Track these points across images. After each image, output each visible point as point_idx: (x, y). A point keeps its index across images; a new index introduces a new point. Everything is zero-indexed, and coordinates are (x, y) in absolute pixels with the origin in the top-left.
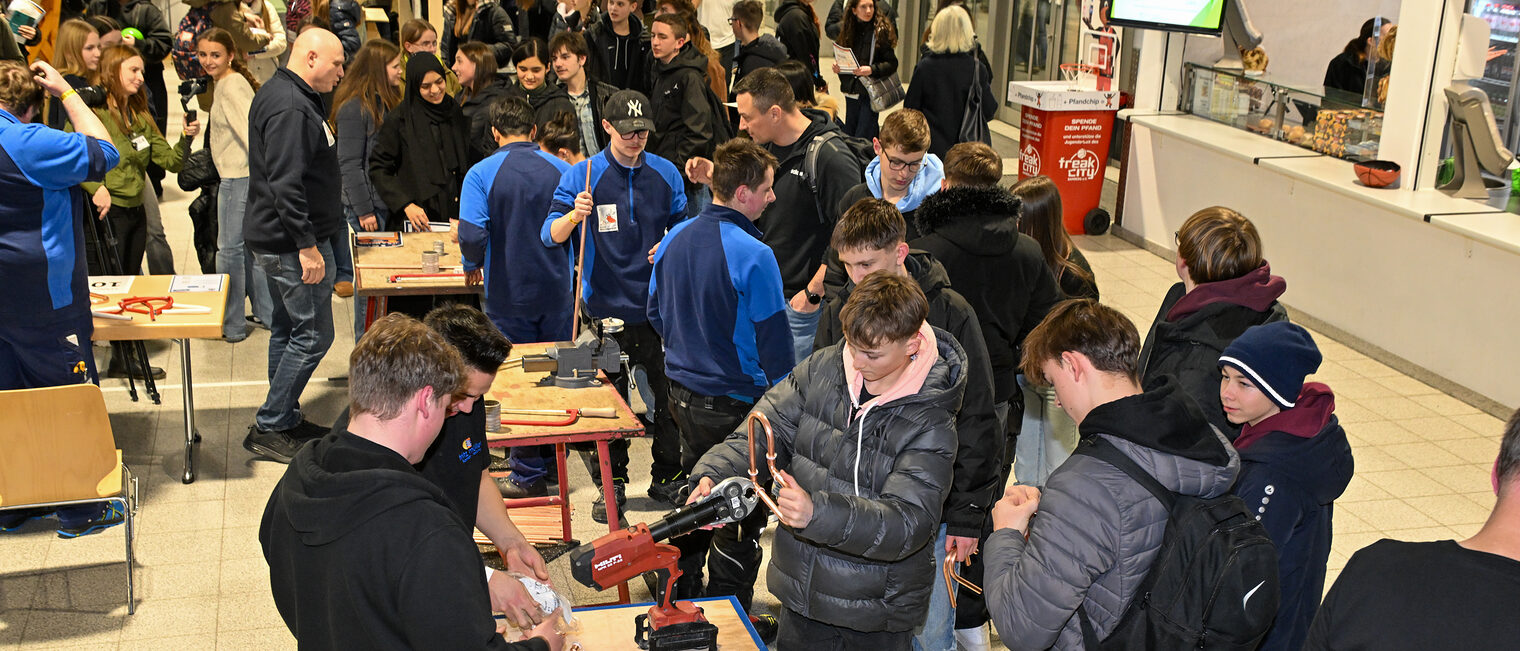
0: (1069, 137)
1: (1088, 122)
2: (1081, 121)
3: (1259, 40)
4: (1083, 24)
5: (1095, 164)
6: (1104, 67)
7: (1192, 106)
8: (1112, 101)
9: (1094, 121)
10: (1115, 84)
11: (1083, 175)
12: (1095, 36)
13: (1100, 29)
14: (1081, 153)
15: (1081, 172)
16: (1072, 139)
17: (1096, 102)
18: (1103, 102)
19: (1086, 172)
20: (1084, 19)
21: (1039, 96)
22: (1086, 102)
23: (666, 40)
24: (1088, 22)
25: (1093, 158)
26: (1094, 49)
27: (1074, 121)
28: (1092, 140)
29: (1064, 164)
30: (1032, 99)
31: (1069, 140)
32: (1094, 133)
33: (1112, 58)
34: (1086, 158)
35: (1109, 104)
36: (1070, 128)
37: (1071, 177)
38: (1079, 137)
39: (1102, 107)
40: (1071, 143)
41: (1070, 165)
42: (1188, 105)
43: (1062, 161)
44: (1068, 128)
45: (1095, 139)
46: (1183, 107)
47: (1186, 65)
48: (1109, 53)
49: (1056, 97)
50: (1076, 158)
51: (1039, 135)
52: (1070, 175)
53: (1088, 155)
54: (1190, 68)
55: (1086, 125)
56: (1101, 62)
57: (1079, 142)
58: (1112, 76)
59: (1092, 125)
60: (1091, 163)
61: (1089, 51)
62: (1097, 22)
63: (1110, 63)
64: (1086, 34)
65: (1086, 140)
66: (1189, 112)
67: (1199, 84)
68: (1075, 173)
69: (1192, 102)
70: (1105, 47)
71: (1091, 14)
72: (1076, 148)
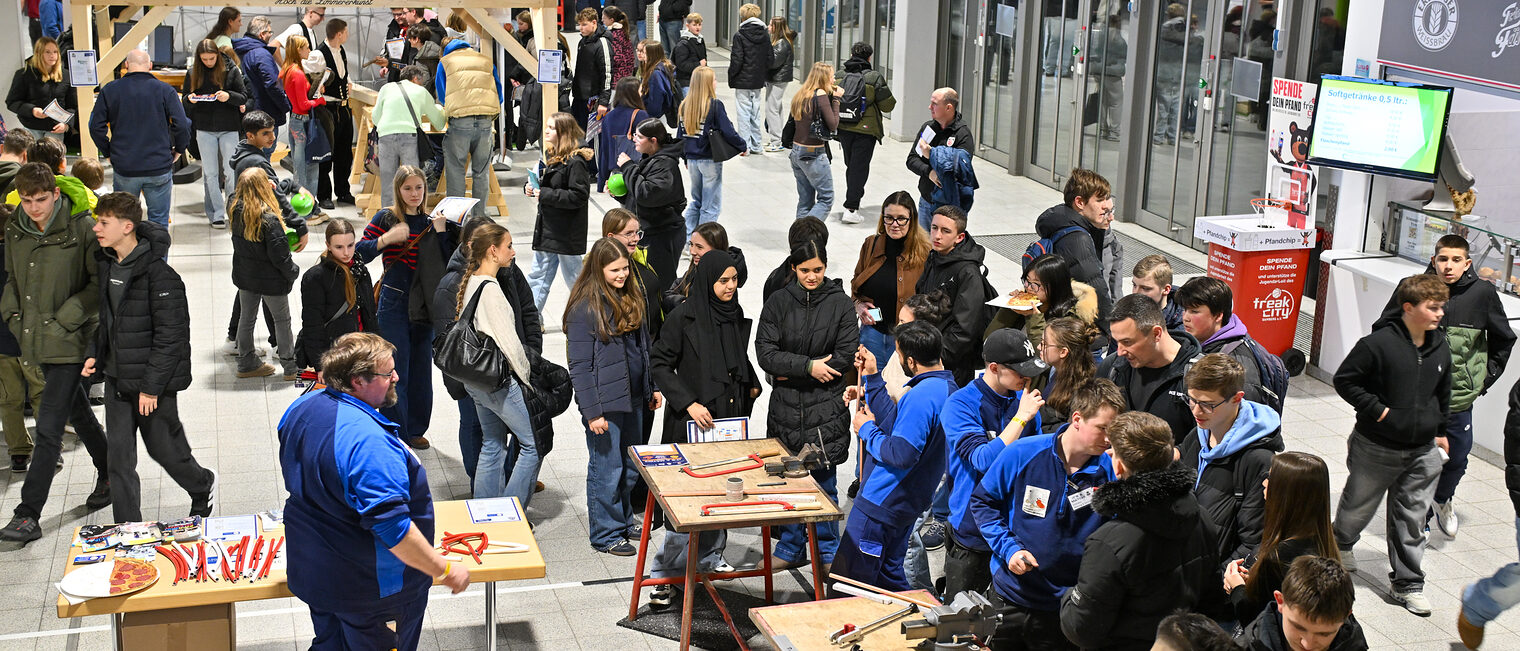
0: (1264, 277)
1: (1284, 261)
2: (1277, 261)
3: (1472, 182)
4: (1270, 156)
5: (1290, 303)
6: (1297, 203)
7: (1397, 248)
8: (1308, 239)
9: (1290, 260)
10: (1310, 221)
11: (1278, 314)
12: (1285, 170)
13: (1291, 163)
14: (1276, 293)
15: (1275, 312)
16: (1267, 279)
17: (1292, 241)
18: (1299, 240)
19: (1281, 312)
20: (1272, 152)
21: (1233, 236)
22: (1281, 241)
23: (949, 235)
24: (1277, 155)
25: (1288, 297)
26: (1283, 182)
27: (1269, 261)
28: (1287, 279)
29: (1259, 304)
30: (1224, 238)
31: (1263, 280)
32: (1289, 271)
33: (1307, 195)
34: (1281, 298)
35: (1306, 242)
36: (1266, 268)
37: (1266, 318)
38: (1275, 276)
39: (1299, 246)
40: (1266, 283)
41: (1265, 305)
42: (1394, 246)
43: (1256, 301)
44: (1263, 268)
45: (1290, 278)
46: (1387, 248)
47: (1391, 204)
48: (1304, 188)
49: (1252, 237)
50: (1272, 298)
51: (1232, 274)
52: (1264, 315)
53: (1283, 294)
54: (1395, 208)
55: (1280, 264)
56: (1294, 198)
57: (1275, 282)
58: (1307, 213)
59: (1288, 264)
60: (1286, 303)
61: (1278, 183)
62: (1287, 155)
63: (1304, 201)
64: (1274, 167)
65: (1281, 279)
66: (1395, 254)
67: (1405, 225)
68: (1269, 313)
69: (1397, 243)
70: (1298, 183)
71: (1280, 147)
72: (1272, 287)
